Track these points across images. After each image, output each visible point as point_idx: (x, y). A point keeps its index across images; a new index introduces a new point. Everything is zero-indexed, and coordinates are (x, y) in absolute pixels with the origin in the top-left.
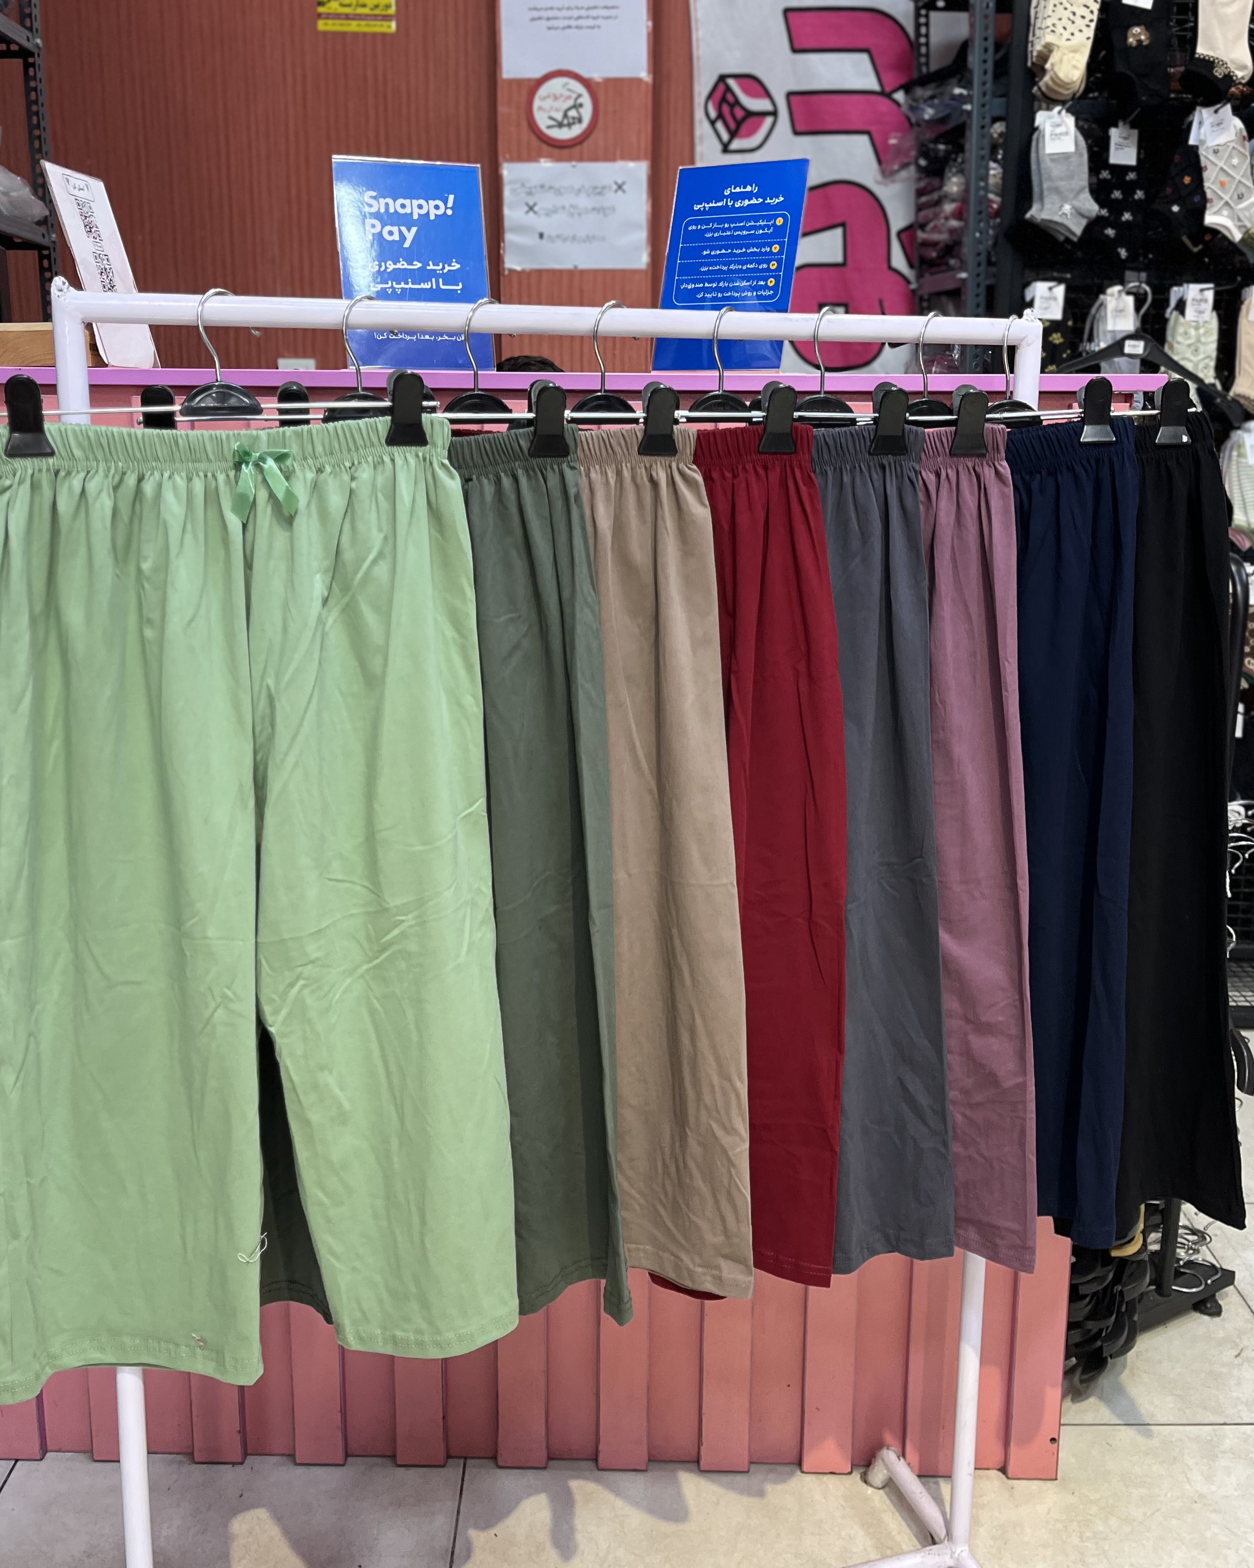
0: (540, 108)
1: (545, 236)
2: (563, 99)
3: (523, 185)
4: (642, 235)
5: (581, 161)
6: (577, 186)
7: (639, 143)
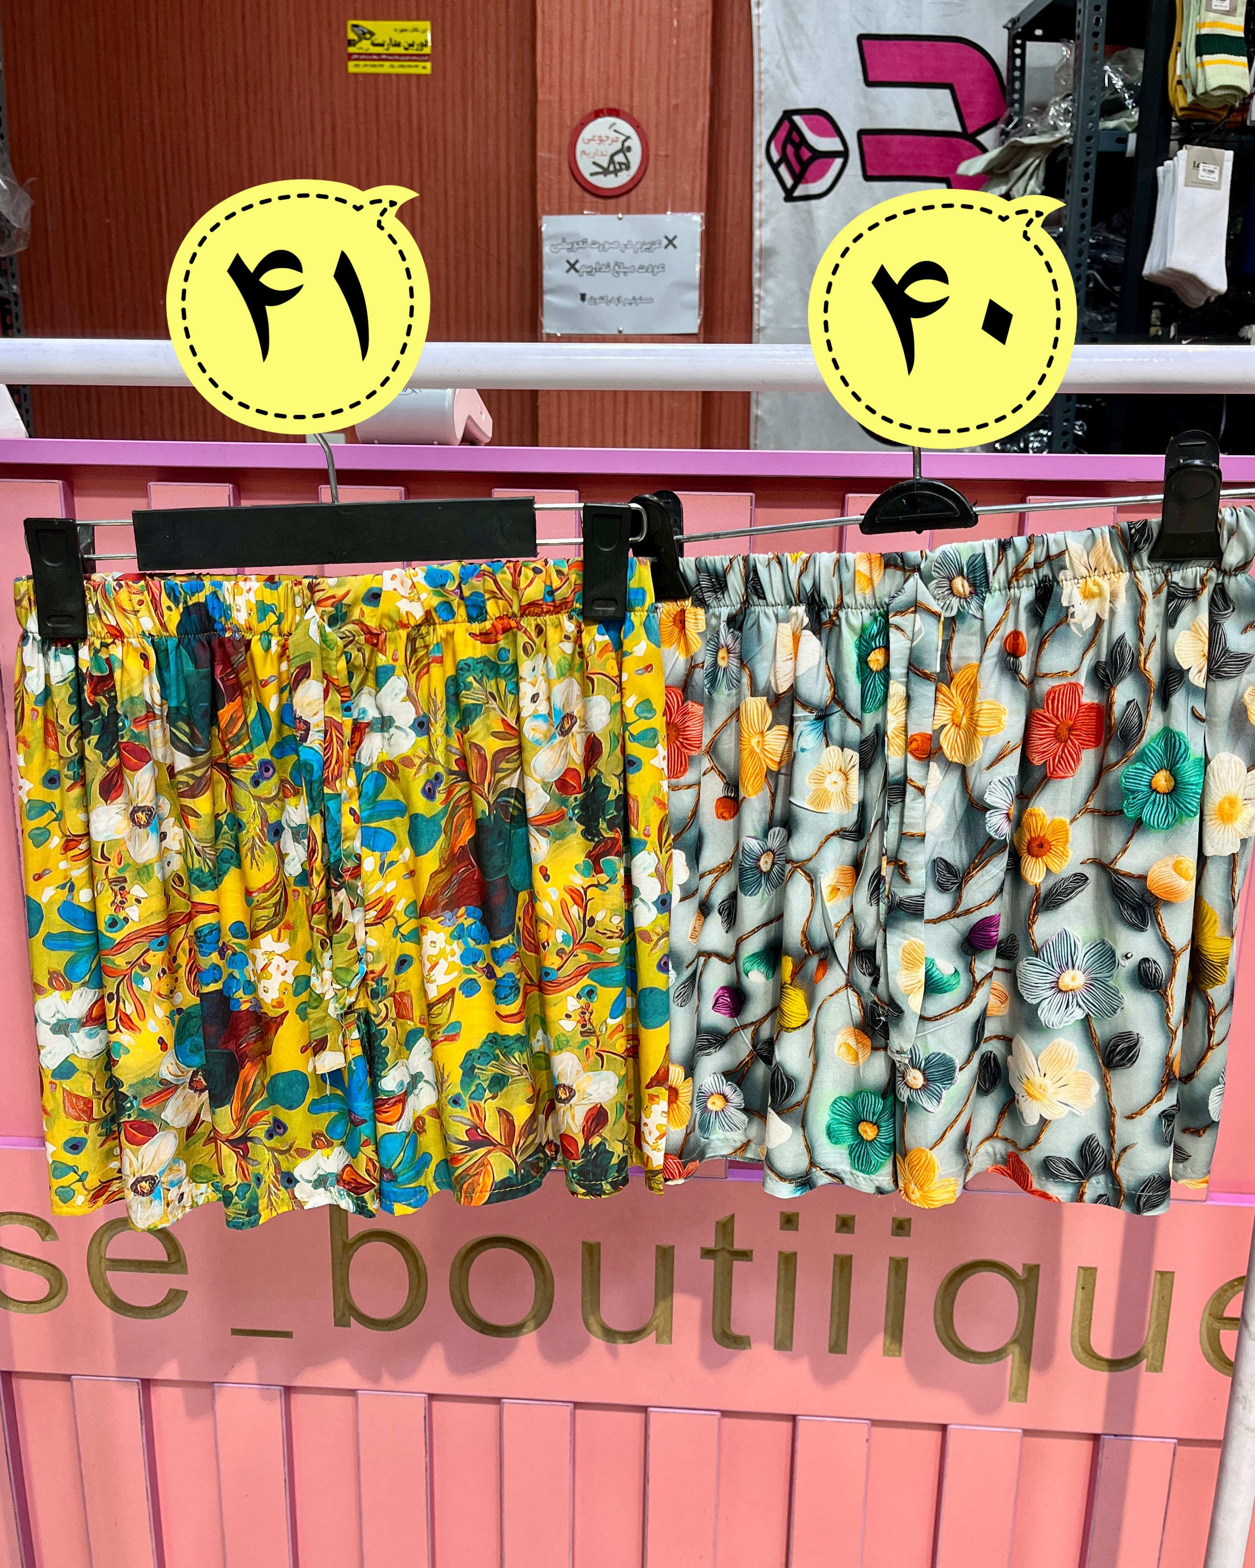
0: (583, 152)
1: (588, 297)
2: (609, 141)
3: (564, 240)
4: (694, 296)
5: (628, 212)
6: (623, 241)
7: (693, 193)
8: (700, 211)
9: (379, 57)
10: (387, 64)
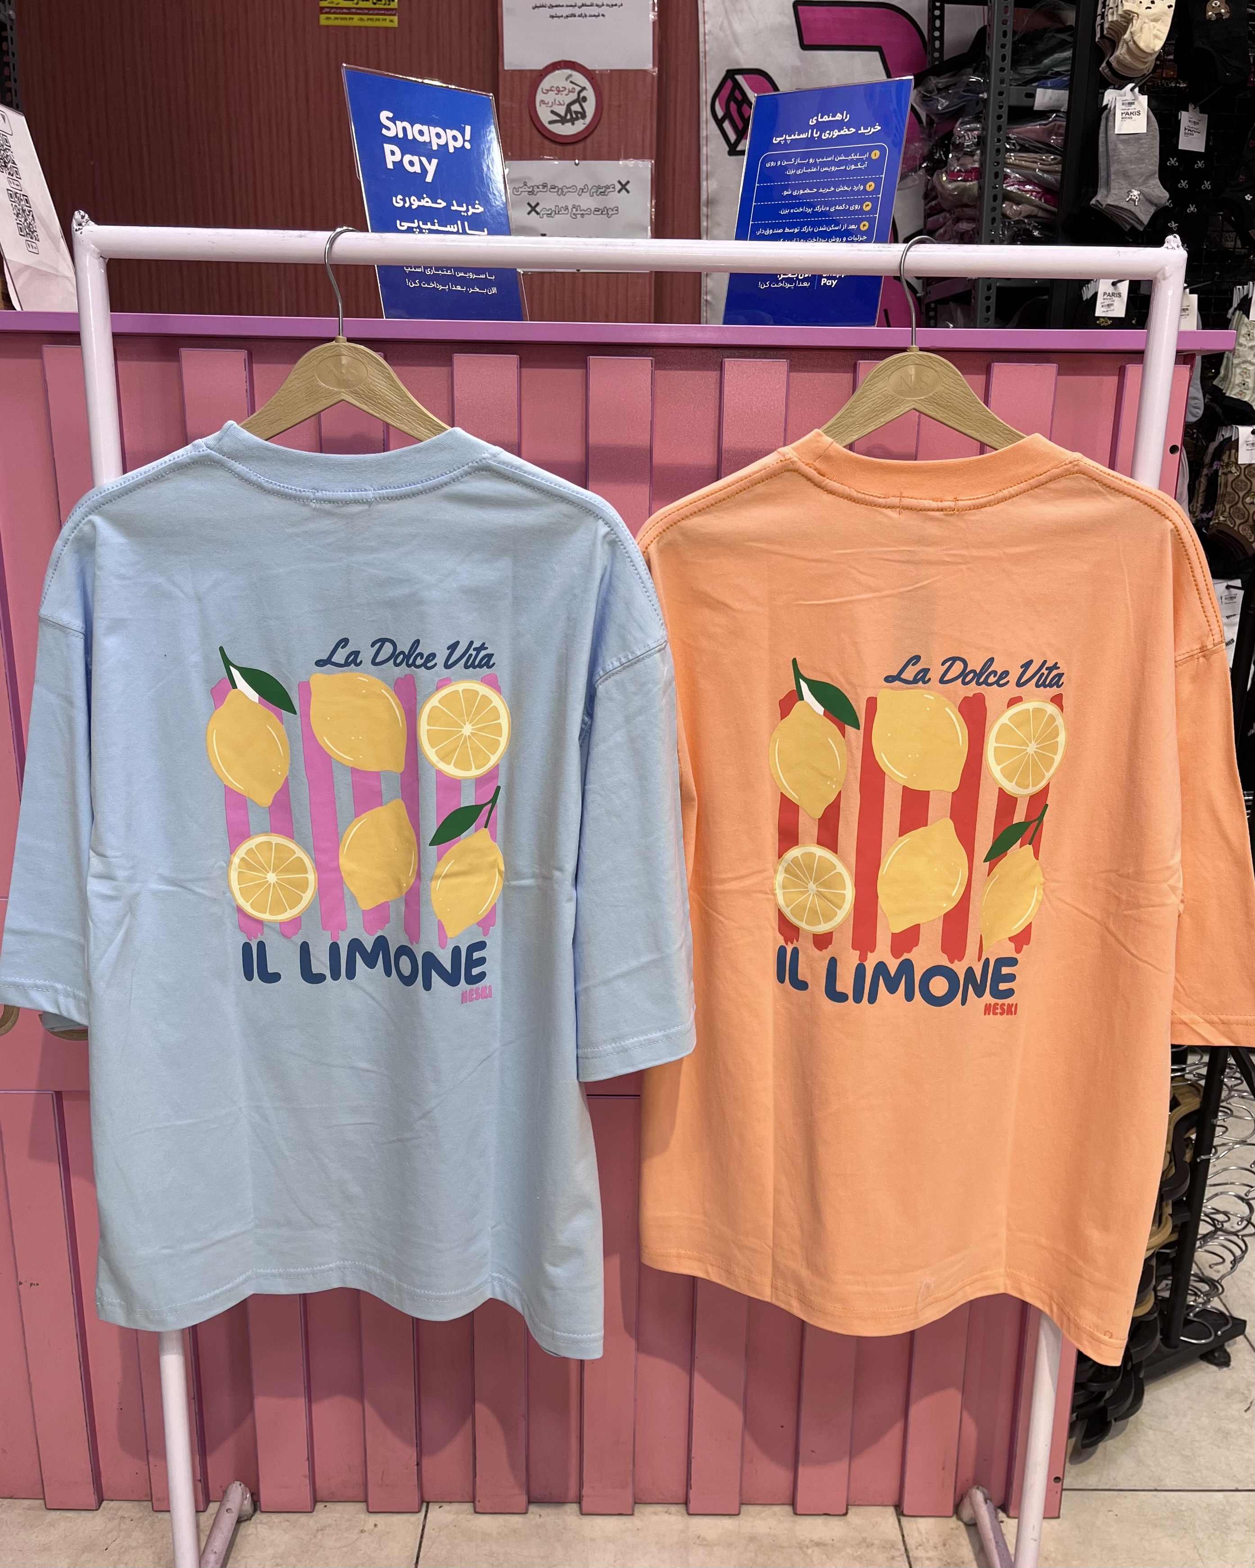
0: (542, 102)
2: (566, 92)
3: (525, 184)
5: (585, 159)
6: (580, 186)
7: (643, 141)
8: (651, 158)
9: (349, 11)
10: (356, 17)
